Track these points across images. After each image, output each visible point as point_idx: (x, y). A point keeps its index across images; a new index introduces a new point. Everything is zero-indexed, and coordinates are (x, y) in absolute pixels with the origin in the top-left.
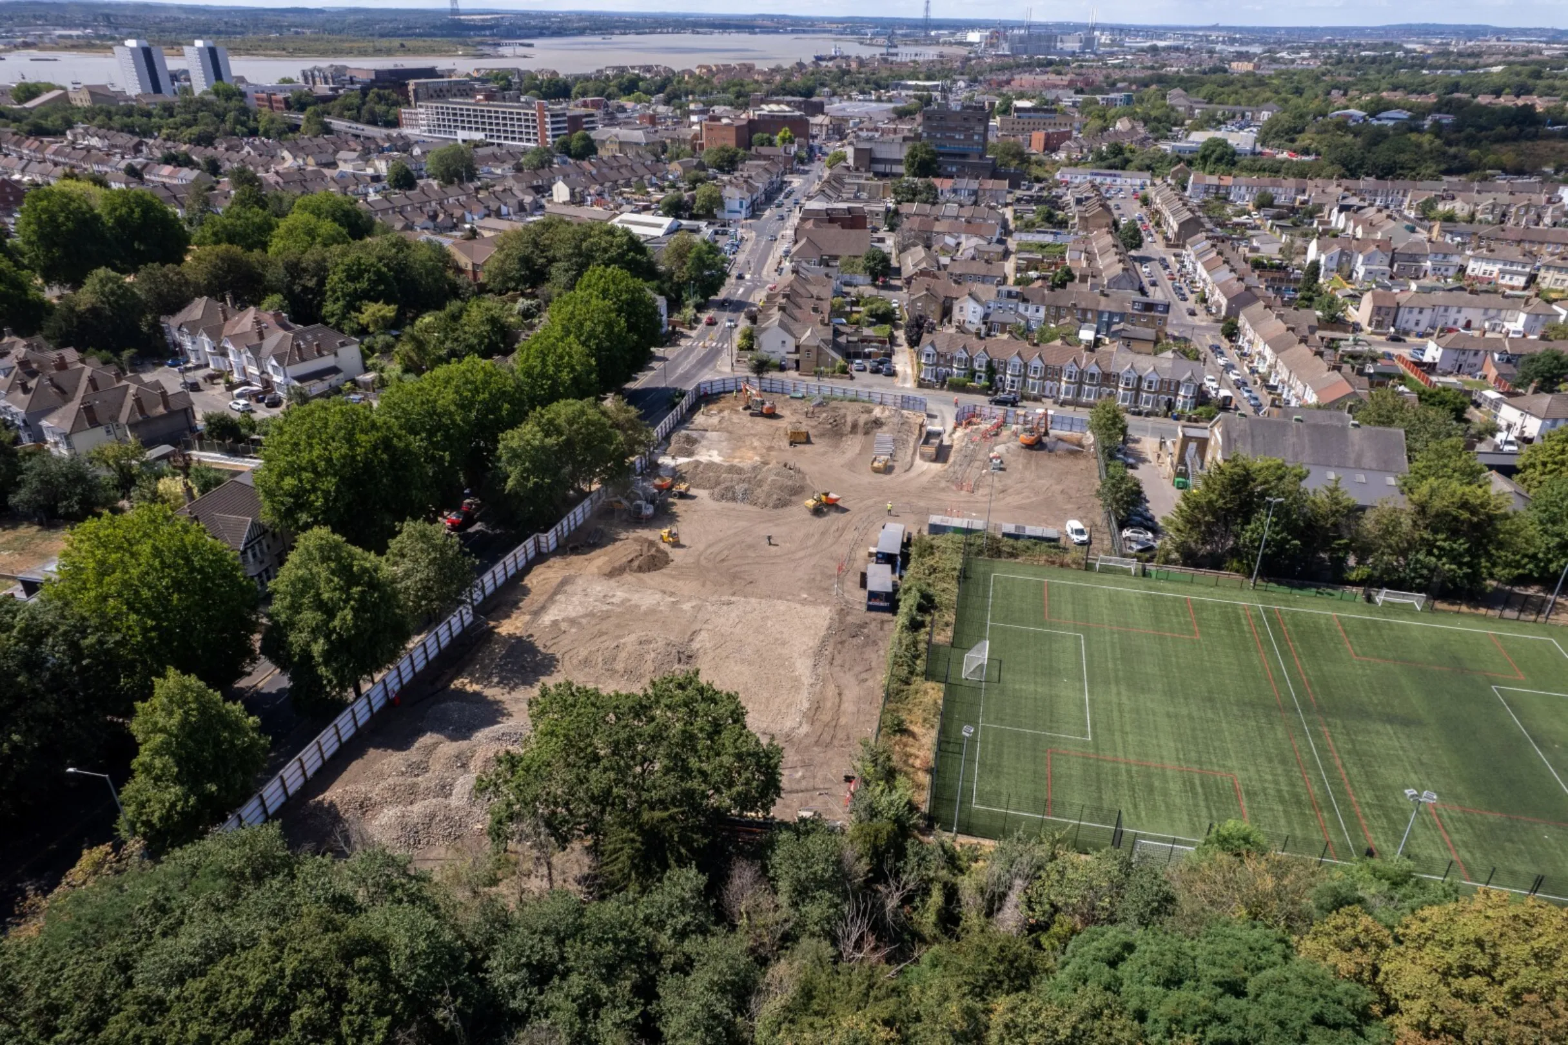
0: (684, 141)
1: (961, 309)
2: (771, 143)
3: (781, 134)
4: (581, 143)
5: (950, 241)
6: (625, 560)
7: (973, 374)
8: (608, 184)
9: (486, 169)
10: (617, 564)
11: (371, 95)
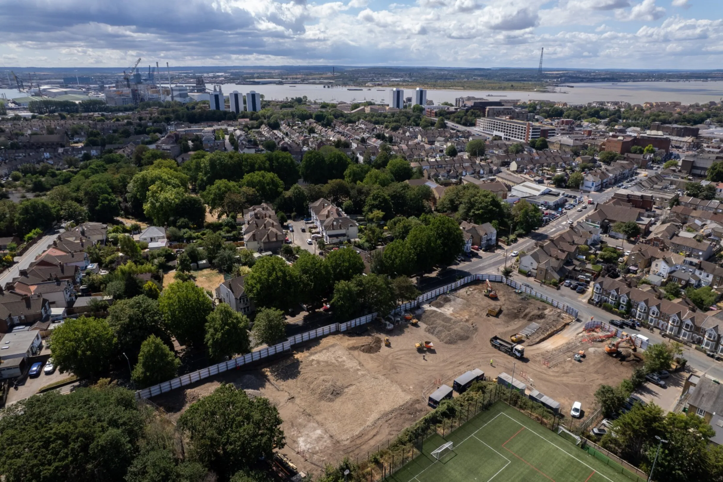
0: (597, 145)
1: (657, 265)
2: (641, 152)
3: (647, 148)
4: (541, 143)
5: (698, 222)
6: (361, 345)
7: (618, 305)
8: (538, 165)
9: (491, 151)
10: (356, 346)
11: (469, 112)
